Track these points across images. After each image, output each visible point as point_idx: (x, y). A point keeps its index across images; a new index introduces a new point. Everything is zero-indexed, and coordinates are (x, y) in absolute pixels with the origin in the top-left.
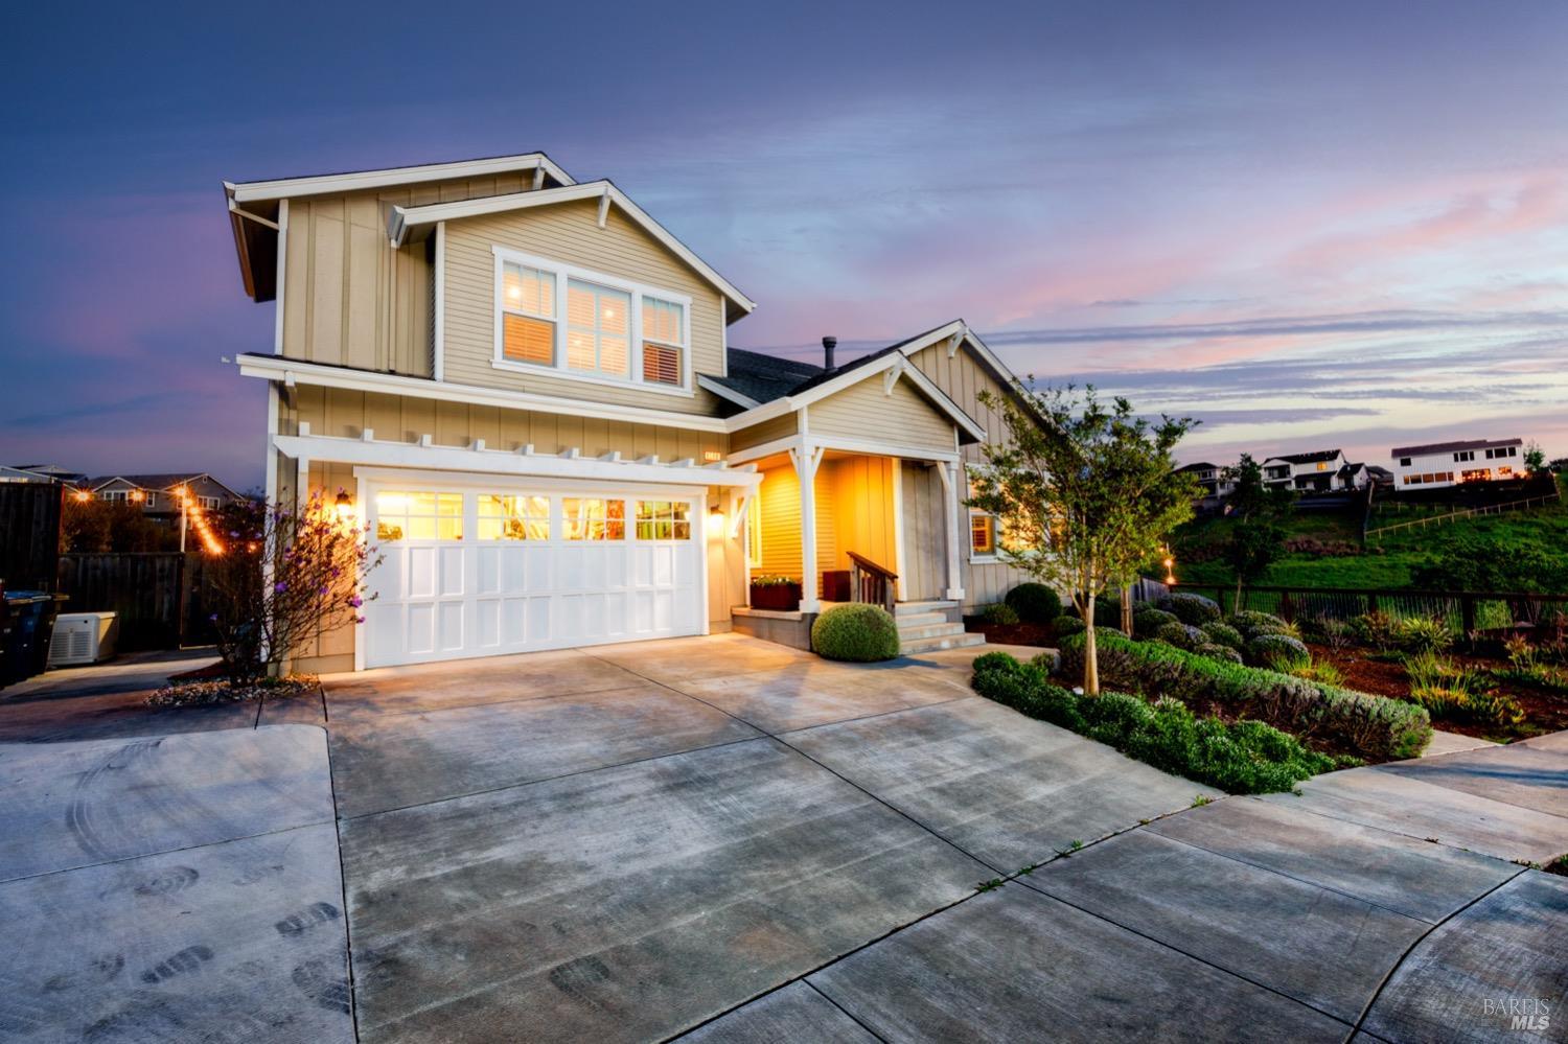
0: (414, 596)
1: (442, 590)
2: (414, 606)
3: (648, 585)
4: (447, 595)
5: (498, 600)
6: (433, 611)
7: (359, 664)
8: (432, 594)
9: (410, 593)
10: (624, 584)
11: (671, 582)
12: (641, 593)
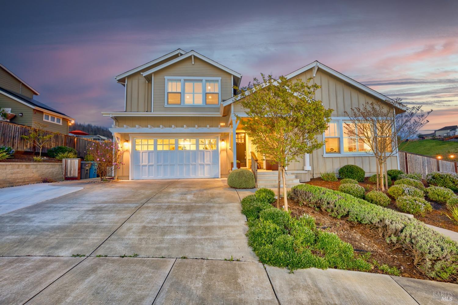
0: (143, 164)
1: (149, 162)
2: (143, 166)
3: (203, 163)
4: (150, 164)
5: (162, 165)
6: (147, 167)
7: (130, 179)
8: (147, 163)
9: (142, 163)
10: (195, 162)
11: (210, 162)
12: (200, 165)
